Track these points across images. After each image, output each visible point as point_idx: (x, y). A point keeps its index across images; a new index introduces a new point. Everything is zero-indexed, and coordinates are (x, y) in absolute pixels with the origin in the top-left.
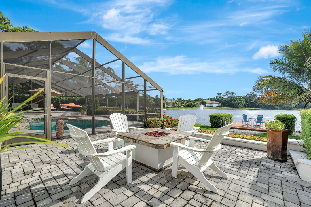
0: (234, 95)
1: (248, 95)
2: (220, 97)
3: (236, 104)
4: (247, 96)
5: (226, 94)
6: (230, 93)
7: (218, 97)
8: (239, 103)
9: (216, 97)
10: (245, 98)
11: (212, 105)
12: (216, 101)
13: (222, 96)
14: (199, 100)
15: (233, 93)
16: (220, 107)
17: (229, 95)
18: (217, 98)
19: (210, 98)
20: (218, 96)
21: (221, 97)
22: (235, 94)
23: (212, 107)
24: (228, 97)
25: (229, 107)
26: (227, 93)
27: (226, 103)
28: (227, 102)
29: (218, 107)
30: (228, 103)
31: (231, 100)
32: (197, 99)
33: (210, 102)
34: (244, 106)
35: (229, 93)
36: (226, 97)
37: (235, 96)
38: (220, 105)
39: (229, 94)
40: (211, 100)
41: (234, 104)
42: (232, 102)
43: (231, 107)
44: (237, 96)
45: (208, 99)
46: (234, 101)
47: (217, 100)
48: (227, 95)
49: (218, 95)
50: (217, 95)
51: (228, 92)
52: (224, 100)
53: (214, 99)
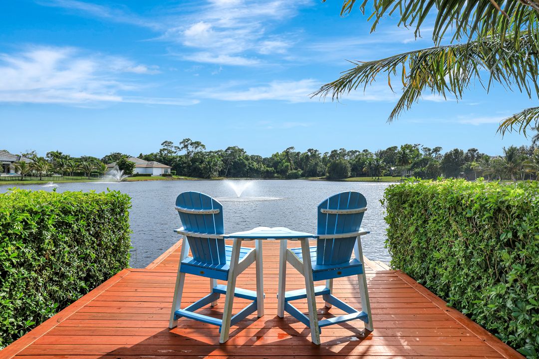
0: (199, 149)
1: (229, 148)
2: (170, 152)
3: (205, 168)
4: (226, 151)
5: (182, 145)
6: (192, 144)
7: (166, 152)
8: (210, 167)
9: (160, 152)
10: (222, 156)
11: (148, 171)
12: (160, 161)
13: (173, 149)
14: (115, 157)
15: (197, 144)
16: (170, 175)
17: (190, 148)
18: (162, 154)
19: (146, 153)
20: (164, 149)
21: (173, 152)
22: (202, 145)
23: (149, 175)
24: (188, 153)
25: (189, 176)
26: (186, 144)
27: (184, 167)
28: (185, 163)
29: (164, 175)
30: (189, 166)
31: (194, 160)
32: (111, 156)
33: (145, 163)
34: (221, 174)
35: (189, 142)
36: (184, 152)
37: (204, 151)
38: (169, 171)
39: (189, 146)
40: (147, 158)
41: (199, 169)
42: (197, 163)
43: (194, 177)
44: (208, 150)
45: (141, 157)
46: (202, 162)
47: (163, 159)
48: (186, 146)
49: (165, 147)
50: (162, 147)
51: (188, 140)
52: (179, 161)
53: (156, 156)
